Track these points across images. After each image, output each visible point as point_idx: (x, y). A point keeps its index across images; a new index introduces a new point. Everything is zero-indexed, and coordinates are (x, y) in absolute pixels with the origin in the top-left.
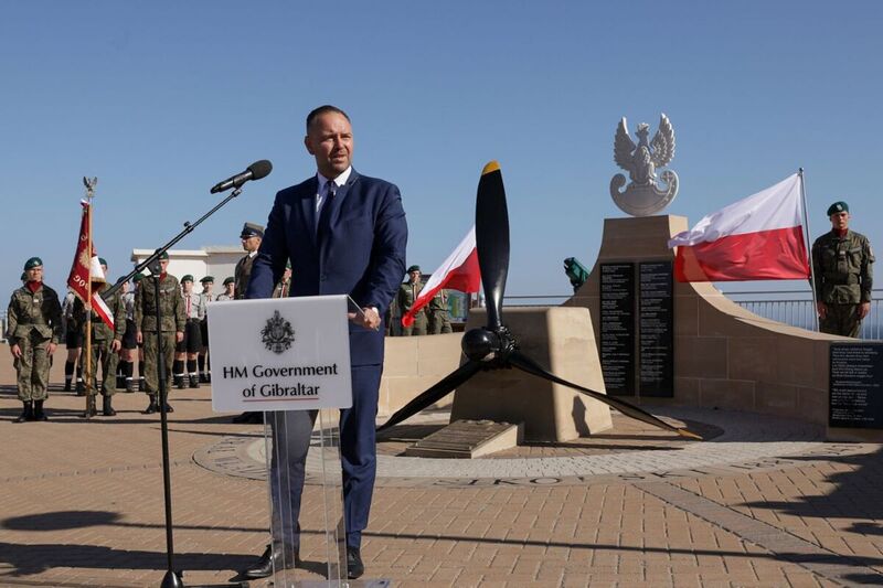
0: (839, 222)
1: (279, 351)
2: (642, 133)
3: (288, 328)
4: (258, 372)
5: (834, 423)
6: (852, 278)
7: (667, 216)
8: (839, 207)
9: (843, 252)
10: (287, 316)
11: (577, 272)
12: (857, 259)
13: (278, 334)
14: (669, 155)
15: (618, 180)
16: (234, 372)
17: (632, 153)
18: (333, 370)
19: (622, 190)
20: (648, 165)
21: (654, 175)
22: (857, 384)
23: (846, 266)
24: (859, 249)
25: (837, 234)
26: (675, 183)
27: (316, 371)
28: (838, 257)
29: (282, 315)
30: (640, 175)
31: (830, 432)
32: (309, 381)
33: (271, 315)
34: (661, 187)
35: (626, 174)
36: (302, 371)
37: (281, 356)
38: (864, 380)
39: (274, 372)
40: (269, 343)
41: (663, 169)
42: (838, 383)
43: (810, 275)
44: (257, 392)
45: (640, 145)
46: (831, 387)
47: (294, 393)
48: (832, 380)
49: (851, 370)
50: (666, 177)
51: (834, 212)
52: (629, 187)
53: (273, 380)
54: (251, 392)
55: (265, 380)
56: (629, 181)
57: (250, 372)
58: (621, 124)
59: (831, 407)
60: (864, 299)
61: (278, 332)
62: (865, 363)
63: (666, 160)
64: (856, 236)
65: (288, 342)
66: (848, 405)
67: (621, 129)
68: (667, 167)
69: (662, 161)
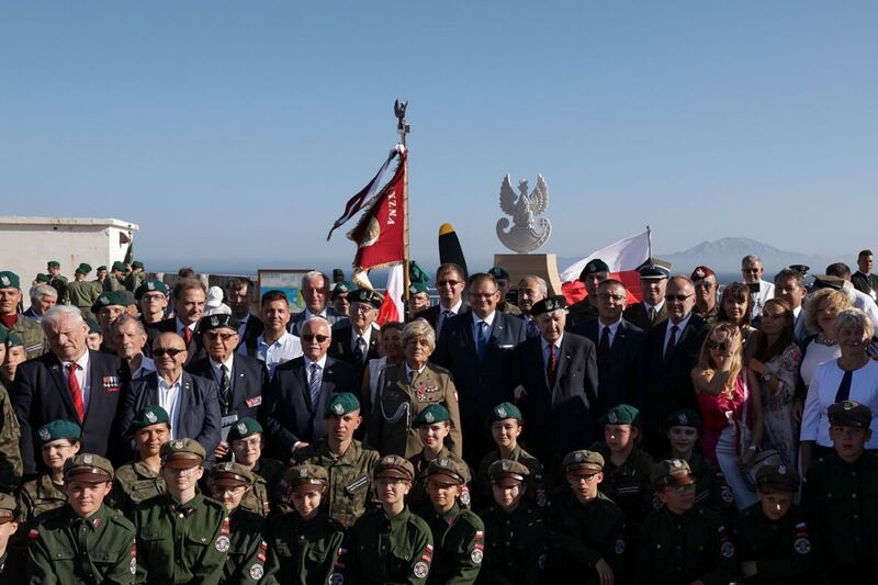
2: (523, 187)
7: (545, 256)
14: (544, 206)
15: (502, 223)
17: (515, 202)
19: (507, 230)
20: (528, 213)
21: (532, 219)
26: (549, 228)
30: (522, 221)
34: (538, 231)
35: (510, 218)
41: (539, 217)
45: (521, 196)
50: (542, 223)
52: (512, 229)
56: (512, 224)
58: (506, 178)
63: (542, 210)
67: (506, 183)
68: (542, 215)
69: (539, 210)
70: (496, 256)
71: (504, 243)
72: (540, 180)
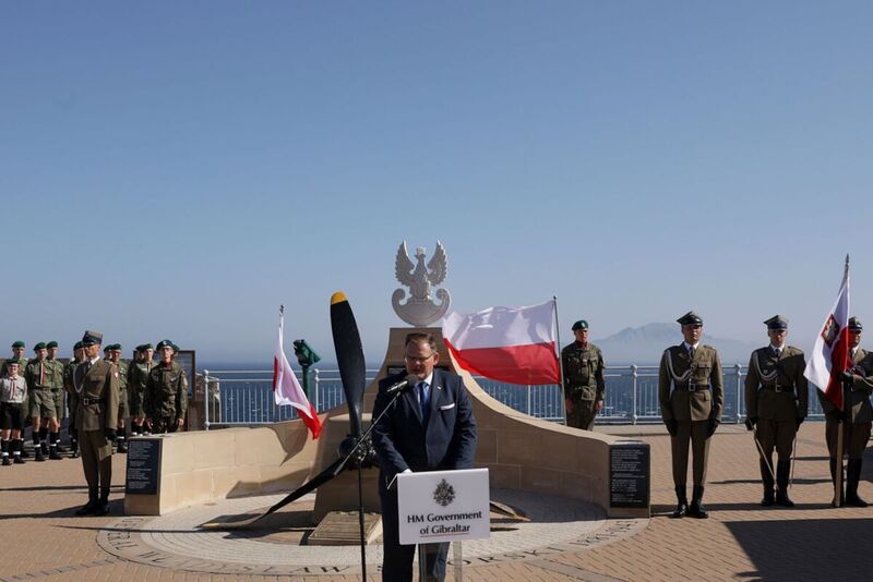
0: (582, 337)
1: (444, 504)
2: (420, 256)
3: (451, 490)
4: (431, 518)
5: (613, 505)
6: (591, 381)
7: (441, 328)
8: (583, 325)
9: (585, 360)
10: (450, 482)
11: (306, 353)
12: (595, 365)
13: (445, 494)
14: (443, 276)
15: (398, 294)
16: (415, 519)
17: (412, 272)
18: (479, 515)
19: (403, 302)
20: (426, 284)
22: (629, 476)
23: (586, 370)
24: (596, 358)
25: (579, 346)
26: (448, 299)
27: (468, 516)
28: (582, 365)
29: (448, 482)
30: (419, 295)
31: (610, 511)
32: (463, 523)
33: (440, 482)
34: (438, 302)
35: (407, 289)
36: (459, 517)
37: (447, 507)
38: (635, 473)
39: (441, 518)
40: (438, 499)
41: (438, 287)
42: (616, 475)
43: (560, 380)
44: (430, 531)
45: (418, 265)
46: (611, 478)
47: (454, 530)
48: (612, 473)
49: (625, 466)
50: (441, 294)
51: (578, 327)
52: (409, 301)
53: (441, 523)
54: (426, 531)
55: (435, 523)
56: (408, 295)
57: (425, 518)
58: (402, 246)
59: (611, 492)
60: (599, 398)
61: (444, 492)
62: (634, 460)
63: (441, 280)
64: (593, 347)
65: (450, 499)
66: (623, 492)
67: (402, 251)
68: (441, 286)
69: (437, 280)
70: (391, 329)
71: (399, 315)
72: (438, 247)
